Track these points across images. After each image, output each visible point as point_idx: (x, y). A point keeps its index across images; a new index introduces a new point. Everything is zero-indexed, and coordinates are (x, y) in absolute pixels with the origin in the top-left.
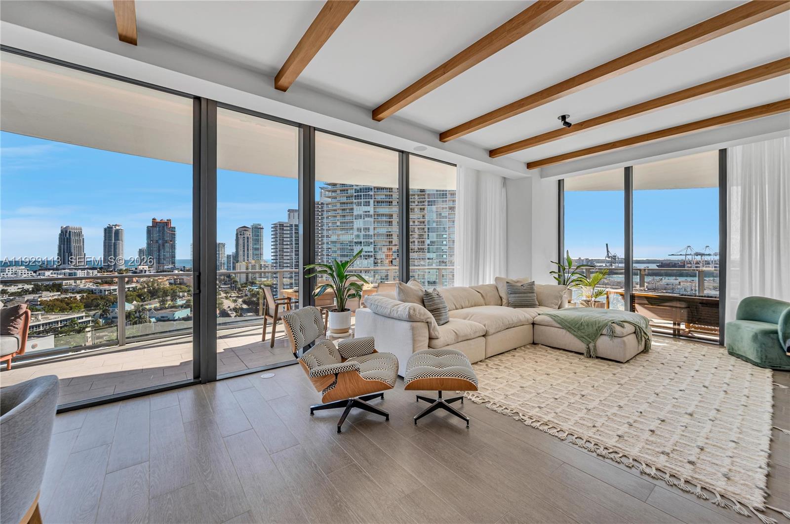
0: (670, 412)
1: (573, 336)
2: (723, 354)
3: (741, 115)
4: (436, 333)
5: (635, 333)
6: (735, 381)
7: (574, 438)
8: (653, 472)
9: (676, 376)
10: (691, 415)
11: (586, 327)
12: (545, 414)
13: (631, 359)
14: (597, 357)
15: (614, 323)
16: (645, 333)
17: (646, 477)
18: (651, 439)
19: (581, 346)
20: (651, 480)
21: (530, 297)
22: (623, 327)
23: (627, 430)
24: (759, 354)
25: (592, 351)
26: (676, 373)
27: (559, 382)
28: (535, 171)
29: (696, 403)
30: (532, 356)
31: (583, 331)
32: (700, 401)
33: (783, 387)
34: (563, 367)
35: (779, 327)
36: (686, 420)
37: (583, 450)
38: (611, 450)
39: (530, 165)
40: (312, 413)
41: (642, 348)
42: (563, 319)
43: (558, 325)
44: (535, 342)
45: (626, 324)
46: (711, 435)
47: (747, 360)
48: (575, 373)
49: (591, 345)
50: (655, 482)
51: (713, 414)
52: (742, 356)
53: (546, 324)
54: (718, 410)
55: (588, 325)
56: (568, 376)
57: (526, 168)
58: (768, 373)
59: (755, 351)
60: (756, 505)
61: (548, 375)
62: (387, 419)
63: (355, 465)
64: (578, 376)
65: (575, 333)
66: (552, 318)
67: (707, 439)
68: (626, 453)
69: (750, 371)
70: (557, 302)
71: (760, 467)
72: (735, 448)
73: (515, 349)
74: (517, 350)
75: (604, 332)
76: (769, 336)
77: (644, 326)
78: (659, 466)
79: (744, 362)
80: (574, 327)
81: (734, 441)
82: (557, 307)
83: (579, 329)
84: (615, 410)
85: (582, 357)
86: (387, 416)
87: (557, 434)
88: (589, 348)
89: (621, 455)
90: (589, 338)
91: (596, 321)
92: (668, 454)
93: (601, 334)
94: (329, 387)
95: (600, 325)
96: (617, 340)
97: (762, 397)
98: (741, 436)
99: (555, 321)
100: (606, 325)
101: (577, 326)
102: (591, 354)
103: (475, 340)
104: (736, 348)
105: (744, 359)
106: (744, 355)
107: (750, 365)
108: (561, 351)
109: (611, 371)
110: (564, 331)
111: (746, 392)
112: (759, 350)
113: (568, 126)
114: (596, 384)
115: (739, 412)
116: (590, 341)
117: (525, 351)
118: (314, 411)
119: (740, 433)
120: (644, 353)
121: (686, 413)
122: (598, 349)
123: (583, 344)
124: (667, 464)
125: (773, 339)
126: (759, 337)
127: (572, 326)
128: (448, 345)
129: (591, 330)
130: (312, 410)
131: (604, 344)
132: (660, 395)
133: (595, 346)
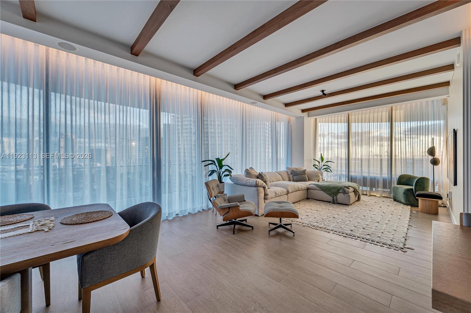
0: (370, 222)
1: (326, 194)
2: (391, 201)
3: (398, 93)
4: (267, 192)
5: (354, 192)
6: (396, 211)
7: (334, 232)
8: (365, 240)
9: (372, 209)
10: (378, 222)
11: (332, 189)
12: (320, 224)
13: (352, 204)
14: (338, 203)
15: (345, 187)
16: (358, 192)
17: (362, 242)
18: (364, 231)
19: (330, 198)
20: (364, 243)
21: (304, 176)
22: (349, 189)
23: (354, 228)
24: (406, 199)
25: (335, 200)
26: (372, 208)
27: (323, 213)
28: (306, 114)
29: (380, 219)
30: (308, 204)
31: (331, 191)
32: (382, 218)
33: (414, 212)
34: (323, 207)
35: (413, 187)
36: (377, 224)
37: (338, 235)
38: (349, 235)
39: (303, 111)
40: (217, 228)
41: (357, 199)
42: (321, 186)
43: (319, 189)
44: (308, 198)
45: (350, 187)
46: (386, 228)
47: (401, 202)
48: (329, 210)
49: (335, 198)
50: (366, 243)
51: (387, 222)
52: (399, 201)
53: (314, 188)
54: (389, 221)
55: (333, 188)
56: (326, 211)
57: (301, 112)
58: (409, 207)
59: (404, 198)
60: (401, 247)
61: (317, 211)
62: (253, 229)
63: (247, 244)
64: (330, 211)
65: (327, 192)
66: (316, 186)
67: (384, 230)
68: (354, 235)
69: (402, 207)
70: (317, 178)
71: (403, 237)
72: (395, 232)
73: (300, 201)
74: (301, 201)
75: (341, 191)
76: (410, 191)
77: (358, 189)
78: (367, 238)
79: (400, 204)
80: (327, 189)
81: (394, 230)
82: (317, 181)
83: (329, 190)
84: (349, 222)
85: (331, 203)
86: (252, 227)
87: (326, 231)
88: (333, 199)
89: (353, 236)
90: (334, 194)
91: (337, 187)
92: (370, 235)
93: (339, 193)
94: (226, 213)
95: (339, 188)
96: (346, 195)
97: (406, 216)
98: (397, 228)
99: (318, 187)
100: (341, 188)
101: (328, 189)
102: (335, 202)
103: (283, 196)
104: (396, 198)
105: (400, 202)
106: (400, 200)
107: (402, 205)
108: (321, 201)
109: (344, 208)
110: (322, 192)
111: (400, 214)
112: (406, 197)
113: (324, 95)
114: (339, 213)
115: (397, 221)
116: (334, 196)
117: (304, 202)
118: (218, 227)
119: (397, 227)
120: (358, 201)
121: (376, 222)
122: (338, 199)
123: (331, 197)
124: (370, 238)
125: (411, 192)
126: (406, 192)
127: (326, 189)
128: (272, 198)
129: (334, 191)
130: (218, 226)
131: (340, 197)
132: (366, 216)
133: (336, 198)
